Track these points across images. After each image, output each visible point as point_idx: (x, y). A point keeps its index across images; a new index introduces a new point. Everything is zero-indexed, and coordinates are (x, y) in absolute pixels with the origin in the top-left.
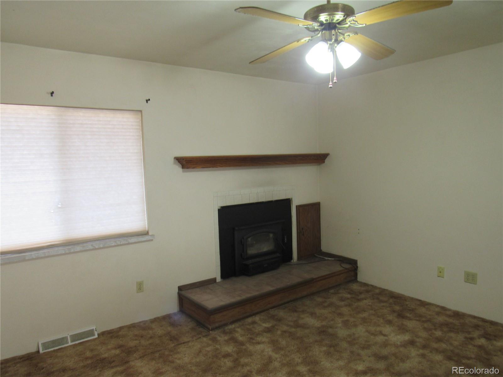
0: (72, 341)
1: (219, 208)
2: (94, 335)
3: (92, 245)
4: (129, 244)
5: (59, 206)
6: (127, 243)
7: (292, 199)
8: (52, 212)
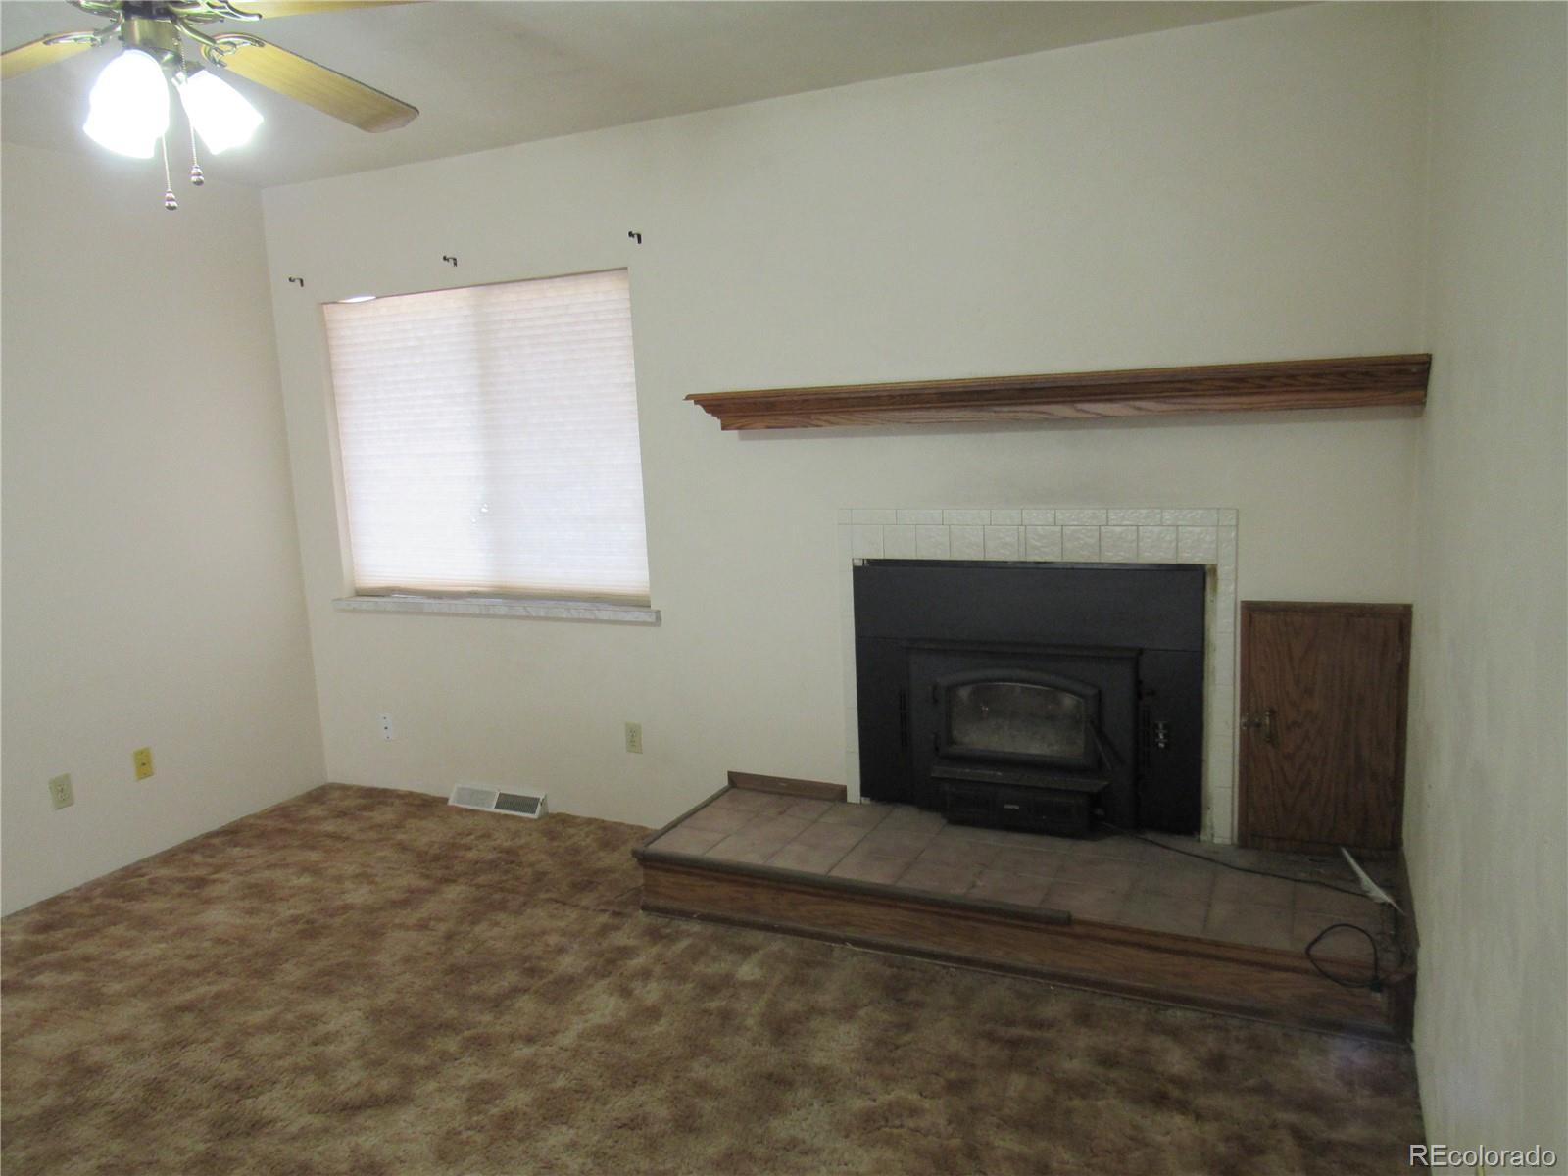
0: (497, 807)
1: (859, 564)
2: (534, 812)
3: (525, 607)
4: (596, 621)
5: (484, 510)
6: (592, 618)
7: (1214, 569)
8: (474, 521)
